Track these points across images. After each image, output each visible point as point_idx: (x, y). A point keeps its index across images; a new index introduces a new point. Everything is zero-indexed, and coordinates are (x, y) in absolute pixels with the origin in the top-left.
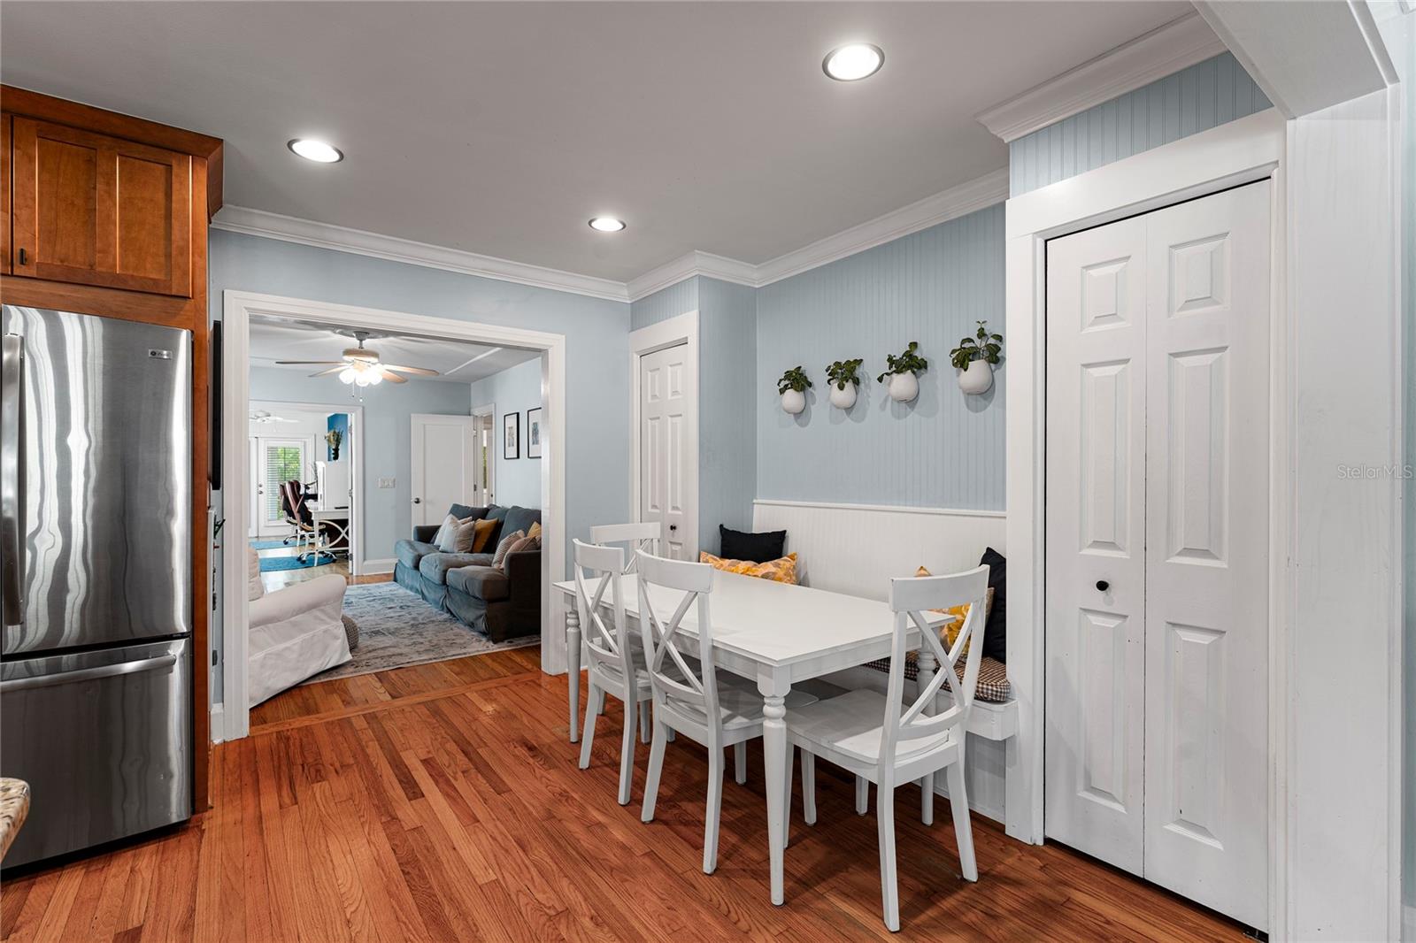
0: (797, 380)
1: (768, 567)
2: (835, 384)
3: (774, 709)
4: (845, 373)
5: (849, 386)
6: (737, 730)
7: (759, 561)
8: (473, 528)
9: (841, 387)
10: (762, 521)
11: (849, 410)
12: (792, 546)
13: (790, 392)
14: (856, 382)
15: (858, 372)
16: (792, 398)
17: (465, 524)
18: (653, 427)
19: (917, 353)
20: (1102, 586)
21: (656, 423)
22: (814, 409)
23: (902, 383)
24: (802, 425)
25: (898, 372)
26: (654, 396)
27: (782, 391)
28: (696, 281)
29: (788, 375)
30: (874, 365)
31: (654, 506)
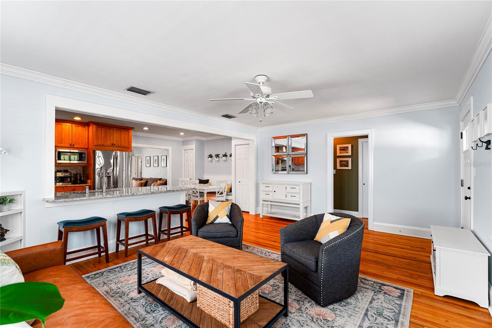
0: (211, 156)
1: (206, 184)
2: (216, 158)
3: (205, 196)
4: (217, 156)
5: (218, 158)
6: (201, 199)
7: (205, 184)
8: (141, 182)
9: (217, 158)
10: (205, 178)
11: (218, 161)
12: (210, 182)
13: (209, 158)
14: (219, 157)
15: (219, 156)
16: (210, 159)
17: (139, 182)
18: (187, 163)
19: (226, 154)
20: (240, 182)
21: (187, 162)
22: (213, 160)
23: (224, 158)
24: (212, 163)
25: (224, 157)
26: (187, 157)
27: (208, 158)
28: (195, 140)
29: (209, 155)
30: (221, 156)
31: (187, 176)
